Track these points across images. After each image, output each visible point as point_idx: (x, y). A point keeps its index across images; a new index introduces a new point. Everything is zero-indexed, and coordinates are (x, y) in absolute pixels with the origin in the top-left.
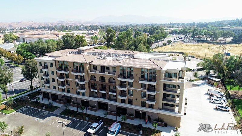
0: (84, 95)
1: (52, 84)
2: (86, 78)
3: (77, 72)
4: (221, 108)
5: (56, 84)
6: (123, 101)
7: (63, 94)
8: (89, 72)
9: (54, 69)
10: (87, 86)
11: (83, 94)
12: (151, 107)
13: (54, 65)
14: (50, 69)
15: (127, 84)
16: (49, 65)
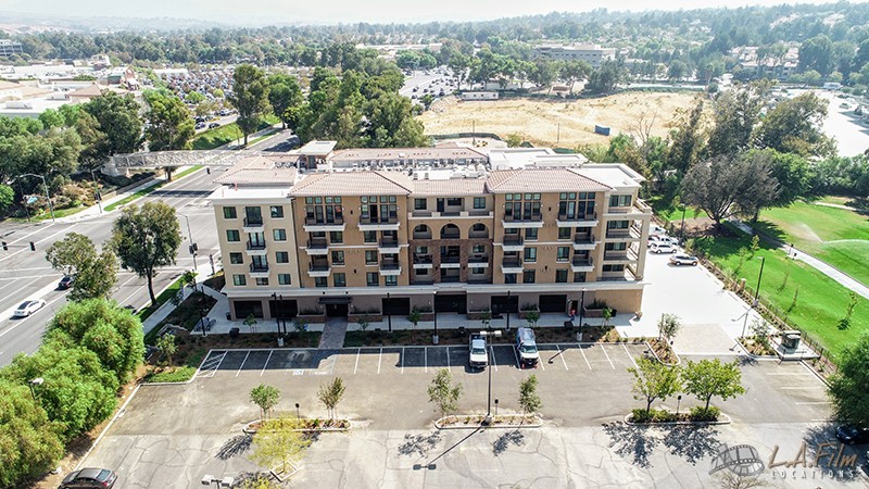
0: (395, 284)
1: (277, 268)
2: (402, 236)
3: (374, 221)
4: (682, 261)
5: (291, 268)
6: (511, 279)
7: (319, 292)
8: (410, 218)
9: (286, 222)
10: (404, 259)
11: (392, 282)
12: (581, 278)
13: (288, 211)
14: (271, 224)
15: (523, 234)
16: (266, 214)
